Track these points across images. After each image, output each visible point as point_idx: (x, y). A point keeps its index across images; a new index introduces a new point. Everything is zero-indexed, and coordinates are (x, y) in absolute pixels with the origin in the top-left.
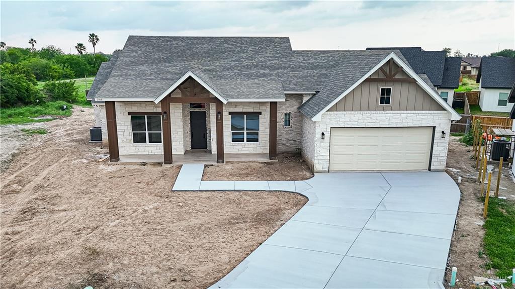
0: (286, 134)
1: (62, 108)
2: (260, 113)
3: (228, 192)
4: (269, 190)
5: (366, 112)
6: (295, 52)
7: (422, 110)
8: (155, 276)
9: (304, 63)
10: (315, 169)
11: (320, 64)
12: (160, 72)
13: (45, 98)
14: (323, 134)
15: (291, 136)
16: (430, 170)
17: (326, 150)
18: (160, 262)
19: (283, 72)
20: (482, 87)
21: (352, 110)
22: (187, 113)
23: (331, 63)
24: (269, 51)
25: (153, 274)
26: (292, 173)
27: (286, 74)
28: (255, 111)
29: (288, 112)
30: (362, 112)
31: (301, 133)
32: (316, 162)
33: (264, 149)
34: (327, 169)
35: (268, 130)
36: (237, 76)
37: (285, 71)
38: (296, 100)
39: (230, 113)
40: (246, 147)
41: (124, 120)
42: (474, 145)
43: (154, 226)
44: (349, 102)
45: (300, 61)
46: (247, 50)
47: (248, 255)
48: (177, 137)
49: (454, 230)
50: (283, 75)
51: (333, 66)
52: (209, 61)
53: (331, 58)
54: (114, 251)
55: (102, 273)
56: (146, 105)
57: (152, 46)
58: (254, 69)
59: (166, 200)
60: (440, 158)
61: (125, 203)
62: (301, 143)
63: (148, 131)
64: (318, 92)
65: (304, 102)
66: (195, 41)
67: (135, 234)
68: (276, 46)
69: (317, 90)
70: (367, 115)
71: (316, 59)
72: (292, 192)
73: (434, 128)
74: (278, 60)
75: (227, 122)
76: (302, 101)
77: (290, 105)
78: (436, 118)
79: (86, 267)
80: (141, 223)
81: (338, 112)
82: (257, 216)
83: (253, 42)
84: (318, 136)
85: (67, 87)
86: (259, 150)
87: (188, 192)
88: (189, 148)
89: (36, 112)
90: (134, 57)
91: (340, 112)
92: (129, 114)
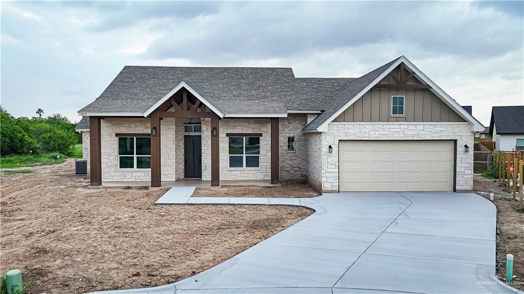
0: (289, 160)
1: (55, 158)
2: (261, 135)
3: (221, 206)
4: (268, 203)
5: (377, 123)
6: (298, 79)
7: (440, 121)
8: (113, 271)
9: (307, 88)
10: (323, 188)
11: (325, 89)
12: (154, 93)
13: (39, 148)
14: (330, 147)
15: (295, 163)
16: (455, 190)
17: (334, 166)
18: (124, 260)
19: (285, 94)
20: (497, 134)
21: (362, 121)
22: (182, 138)
23: (336, 88)
24: (271, 78)
25: (110, 270)
26: (296, 193)
27: (289, 96)
28: (255, 132)
29: (291, 135)
30: (373, 123)
31: (306, 158)
32: (323, 180)
33: (265, 176)
34: (336, 189)
35: (269, 154)
36: (236, 98)
37: (288, 94)
38: (300, 122)
39: (228, 135)
40: (245, 174)
41: (110, 142)
42: (500, 177)
43: (126, 230)
44: (358, 111)
45: (304, 86)
46: (248, 77)
47: (238, 253)
48: (168, 161)
49: (497, 234)
50: (286, 97)
51: (338, 90)
52: (207, 85)
53: (336, 84)
54: (67, 250)
55: (44, 268)
56: (136, 126)
57: (148, 74)
58: (254, 93)
59: (146, 211)
60: (466, 176)
61: (95, 213)
62: (307, 170)
63: (136, 154)
64: (324, 111)
65: (308, 123)
66: (194, 71)
67: (99, 236)
68: (278, 75)
69: (322, 109)
70: (380, 126)
71: (320, 85)
72: (297, 206)
73: (455, 141)
74: (280, 85)
75: (224, 144)
76: (307, 122)
77: (294, 128)
78: (457, 130)
79: (25, 263)
80: (110, 228)
81: (346, 123)
82: (253, 224)
83: (254, 71)
84: (325, 149)
85: (63, 140)
86: (260, 176)
87: (173, 206)
88: (182, 176)
89: (27, 160)
90: (128, 82)
91: (349, 123)
92: (117, 135)
